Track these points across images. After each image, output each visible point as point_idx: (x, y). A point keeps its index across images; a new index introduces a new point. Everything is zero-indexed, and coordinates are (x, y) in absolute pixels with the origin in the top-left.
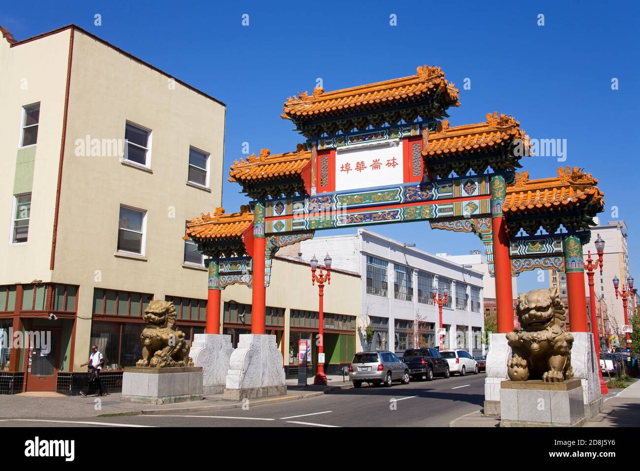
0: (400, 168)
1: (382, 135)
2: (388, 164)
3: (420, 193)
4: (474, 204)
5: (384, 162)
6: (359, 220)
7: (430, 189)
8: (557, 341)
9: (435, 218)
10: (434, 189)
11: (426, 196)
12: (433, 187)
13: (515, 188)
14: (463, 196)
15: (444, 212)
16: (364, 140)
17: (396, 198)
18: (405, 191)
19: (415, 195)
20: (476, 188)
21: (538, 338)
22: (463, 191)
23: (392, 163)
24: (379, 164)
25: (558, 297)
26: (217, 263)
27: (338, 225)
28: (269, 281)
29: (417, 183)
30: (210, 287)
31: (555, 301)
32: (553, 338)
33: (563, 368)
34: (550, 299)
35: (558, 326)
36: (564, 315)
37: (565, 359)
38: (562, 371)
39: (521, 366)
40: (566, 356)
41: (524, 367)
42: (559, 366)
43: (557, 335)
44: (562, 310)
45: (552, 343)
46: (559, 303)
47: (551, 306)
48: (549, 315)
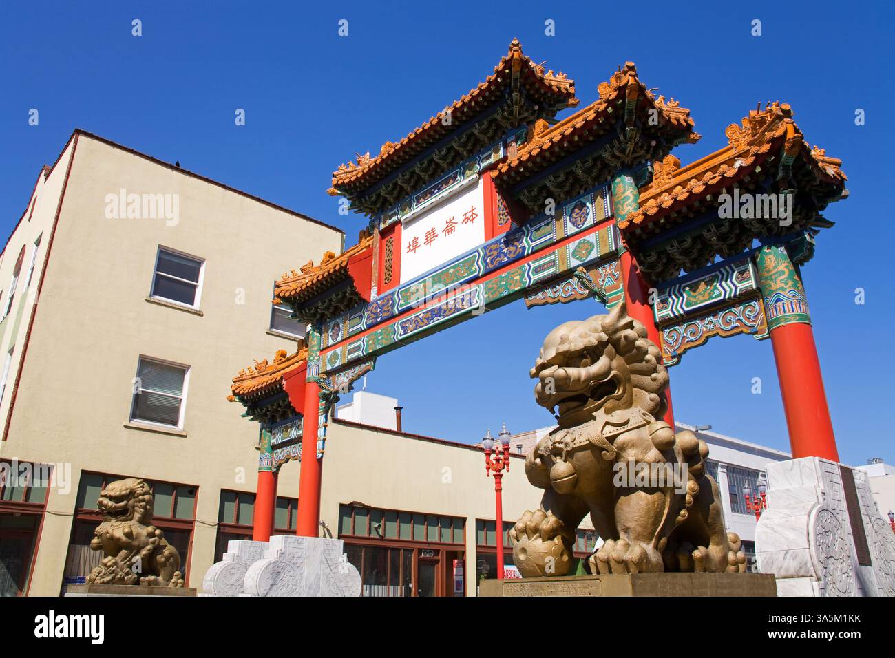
0: (480, 222)
1: (455, 179)
2: (465, 220)
3: (505, 250)
4: (588, 242)
5: (459, 219)
7: (519, 240)
8: (622, 448)
9: (529, 286)
10: (525, 238)
11: (514, 253)
12: (524, 233)
13: (653, 191)
14: (569, 234)
15: (542, 270)
16: (432, 194)
17: (473, 269)
18: (485, 255)
19: (498, 256)
20: (588, 214)
21: (566, 444)
22: (570, 225)
23: (469, 218)
24: (454, 225)
25: (630, 326)
26: (270, 432)
27: (400, 338)
28: (323, 449)
29: (501, 236)
30: (260, 468)
31: (620, 338)
32: (607, 438)
33: (657, 532)
34: (601, 331)
35: (639, 408)
36: (654, 375)
37: (664, 502)
38: (653, 541)
39: (538, 535)
40: (664, 493)
41: (547, 536)
42: (641, 526)
43: (621, 430)
44: (644, 363)
45: (605, 453)
46: (630, 342)
47: (605, 350)
48: (594, 374)
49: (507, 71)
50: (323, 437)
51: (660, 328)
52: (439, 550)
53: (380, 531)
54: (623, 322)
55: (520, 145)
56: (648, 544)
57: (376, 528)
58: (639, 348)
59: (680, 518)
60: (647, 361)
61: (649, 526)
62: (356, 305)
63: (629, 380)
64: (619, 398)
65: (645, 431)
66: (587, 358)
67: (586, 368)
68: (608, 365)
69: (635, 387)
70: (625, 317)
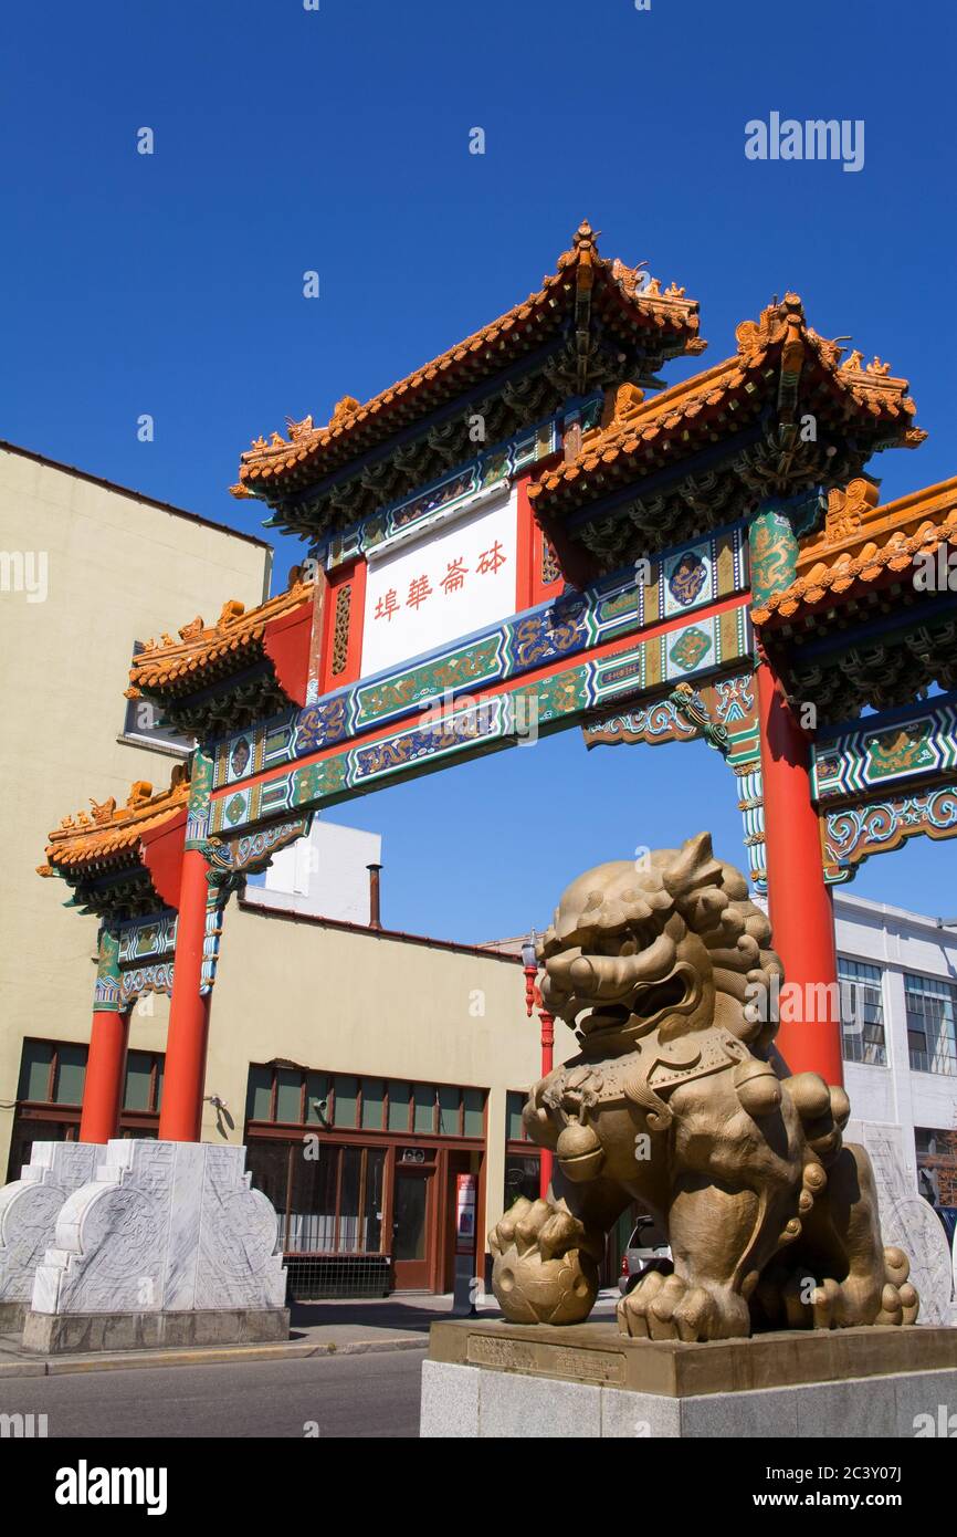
0: (509, 572)
1: (467, 484)
2: (481, 566)
3: (551, 634)
4: (701, 633)
5: (472, 563)
6: (403, 754)
7: (578, 616)
8: (684, 1110)
9: (591, 707)
10: (588, 612)
11: (567, 641)
12: (586, 605)
13: (825, 547)
14: (667, 614)
15: (615, 680)
16: (425, 509)
17: (492, 664)
18: (515, 639)
19: (538, 644)
20: (703, 579)
21: (587, 1095)
22: (669, 597)
23: (490, 563)
24: (461, 573)
25: (716, 879)
26: (117, 937)
27: (356, 781)
28: (212, 977)
29: (545, 605)
30: (96, 1005)
31: (697, 902)
32: (656, 1091)
33: (740, 1262)
34: (661, 889)
35: (724, 1030)
36: (753, 973)
37: (756, 1209)
38: (732, 1279)
39: (534, 1247)
40: (757, 1194)
41: (551, 1252)
42: (711, 1251)
43: (683, 1076)
44: (736, 950)
45: (652, 1119)
46: (714, 910)
47: (667, 924)
48: (641, 971)
49: (567, 287)
50: (212, 955)
51: (821, 810)
52: (435, 1150)
53: (326, 1114)
54: (703, 872)
55: (588, 430)
56: (722, 1283)
57: (316, 1108)
58: (728, 923)
59: (786, 1235)
60: (742, 948)
61: (725, 1251)
62: (280, 710)
63: (709, 978)
64: (687, 1012)
65: (728, 1078)
66: (631, 940)
67: (629, 958)
68: (670, 952)
69: (720, 989)
70: (708, 862)
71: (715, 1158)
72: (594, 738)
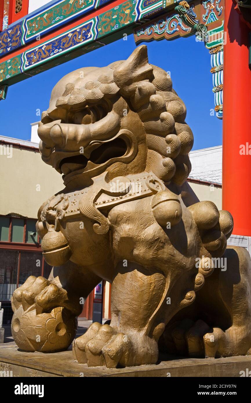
6: (47, 53)
8: (117, 221)
9: (138, 21)
15: (149, 5)
21: (59, 212)
25: (149, 76)
27: (26, 69)
31: (135, 91)
32: (99, 209)
33: (151, 317)
34: (112, 82)
35: (151, 173)
36: (169, 136)
37: (164, 284)
38: (146, 328)
39: (34, 305)
40: (164, 274)
41: (42, 309)
42: (132, 310)
43: (117, 200)
44: (159, 121)
45: (96, 226)
46: (146, 95)
47: (114, 105)
48: (95, 133)
53: (36, 238)
54: (140, 71)
56: (139, 330)
57: (31, 236)
58: (154, 103)
59: (185, 301)
60: (163, 120)
61: (141, 311)
63: (143, 140)
64: (128, 161)
65: (148, 202)
66: (89, 114)
67: (87, 126)
68: (116, 123)
69: (150, 148)
70: (144, 65)
71: (136, 252)
72: (139, 39)
